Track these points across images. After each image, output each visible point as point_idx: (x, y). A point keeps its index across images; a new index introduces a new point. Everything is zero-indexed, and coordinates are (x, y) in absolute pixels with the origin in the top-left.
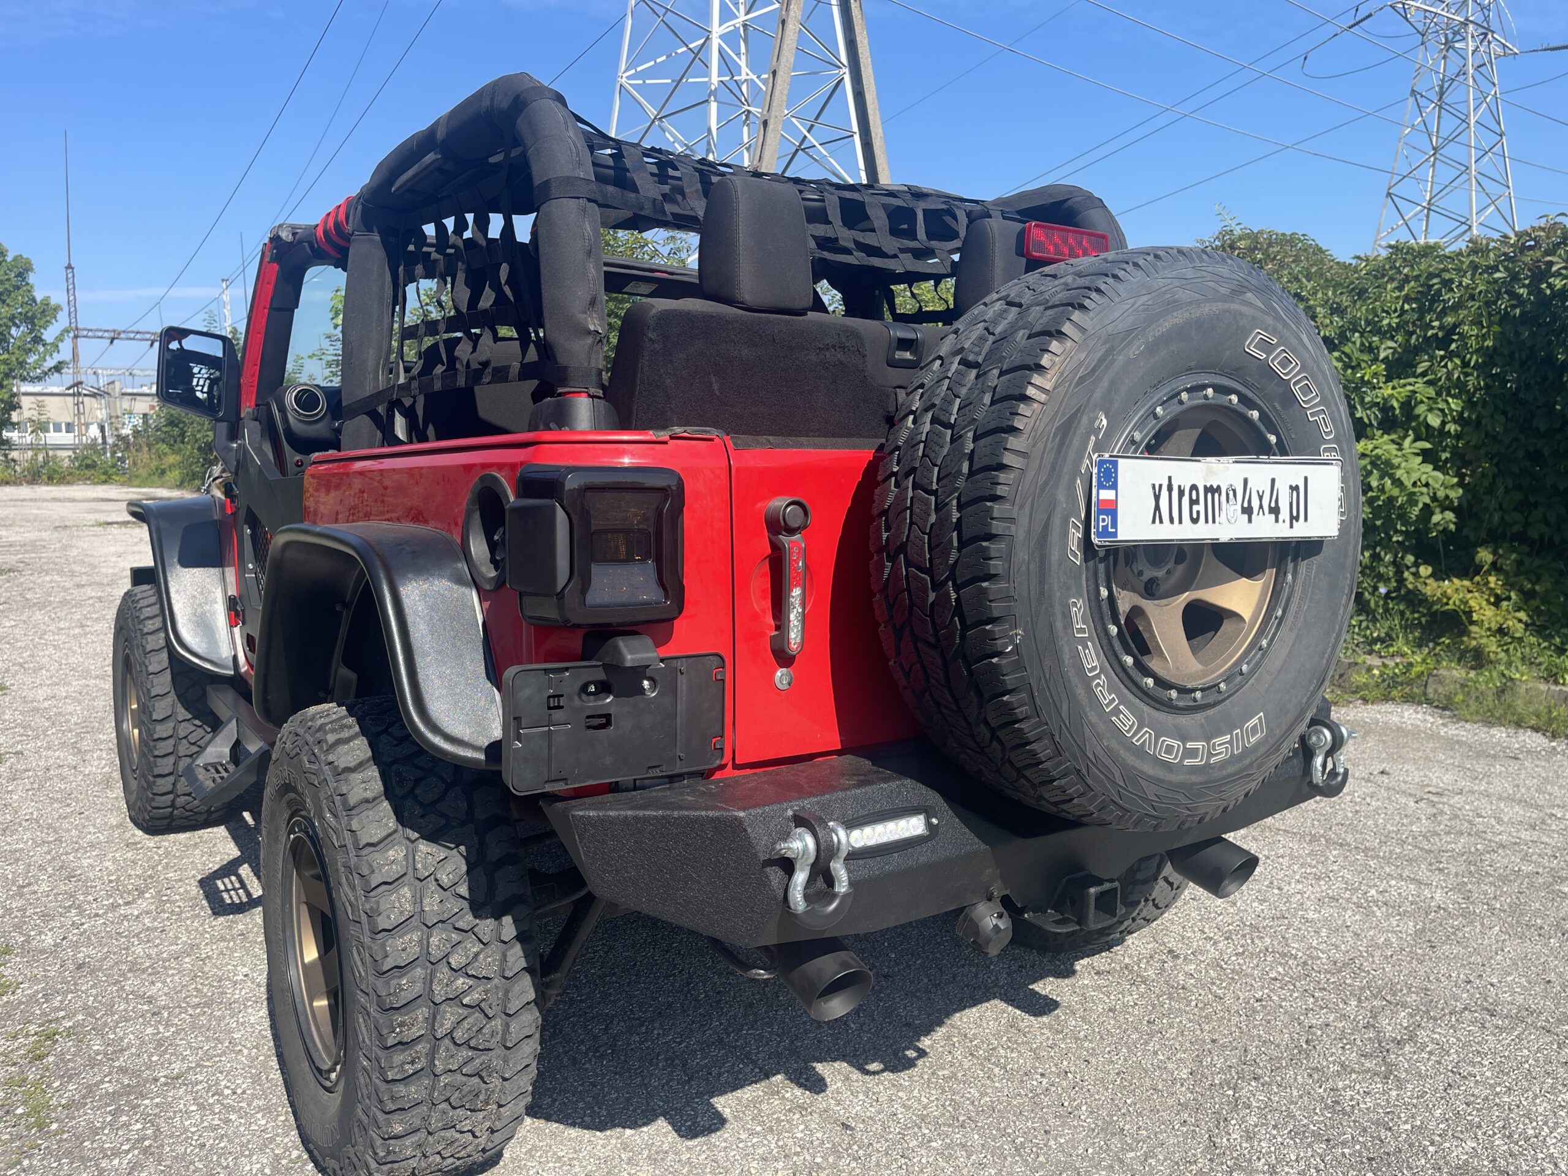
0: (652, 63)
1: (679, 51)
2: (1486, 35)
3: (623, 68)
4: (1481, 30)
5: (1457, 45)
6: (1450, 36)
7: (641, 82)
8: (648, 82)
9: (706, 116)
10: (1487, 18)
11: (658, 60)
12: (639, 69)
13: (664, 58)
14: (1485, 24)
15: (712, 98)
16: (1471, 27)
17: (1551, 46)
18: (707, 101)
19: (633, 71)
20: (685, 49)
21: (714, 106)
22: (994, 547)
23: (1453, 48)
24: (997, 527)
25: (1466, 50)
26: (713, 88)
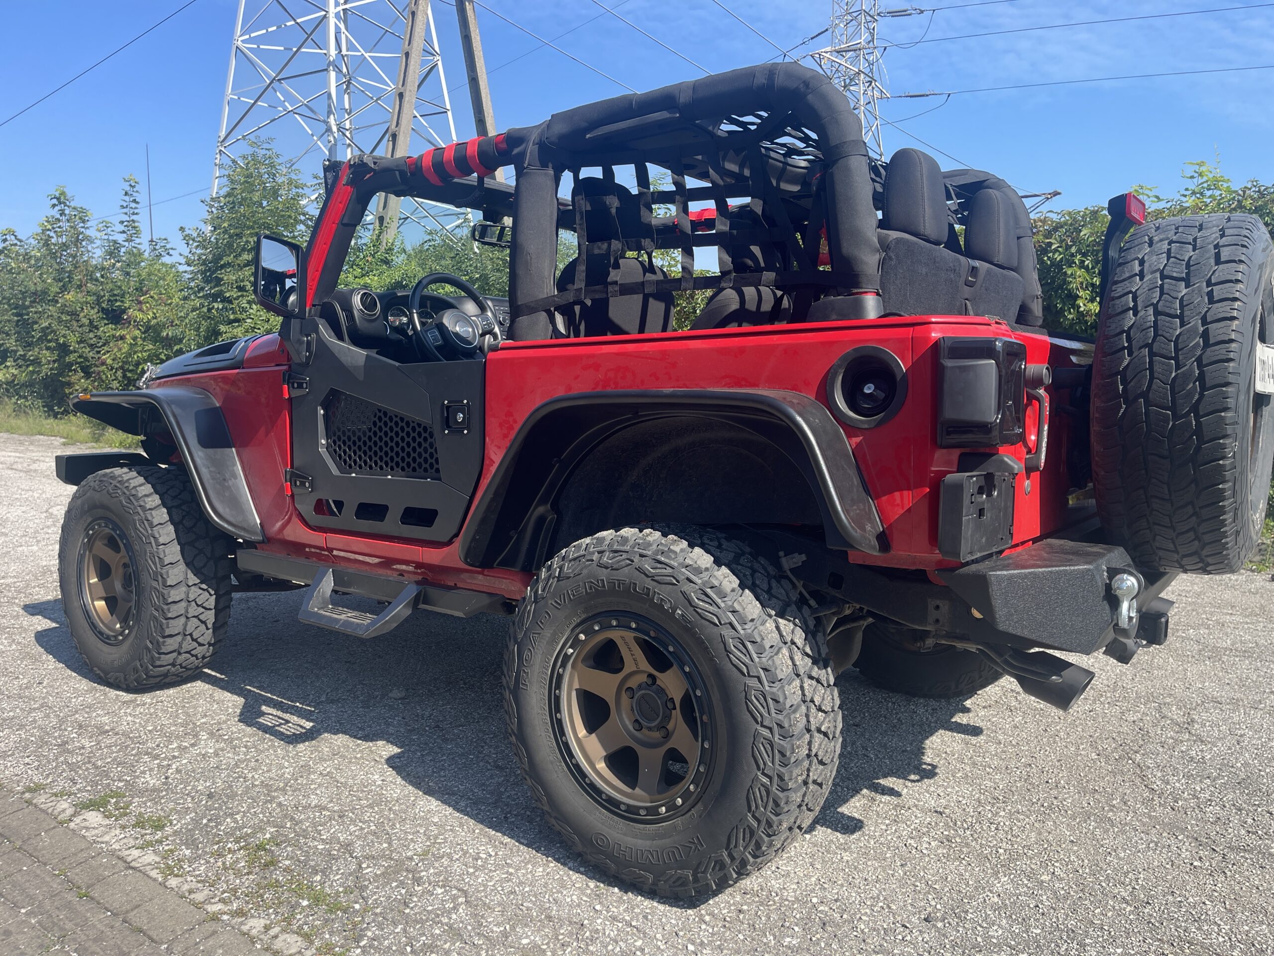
0: (264, 31)
1: (288, 24)
2: (871, 82)
3: (239, 34)
4: (868, 79)
5: (851, 88)
6: (848, 81)
7: (255, 46)
8: (262, 47)
9: (327, 83)
10: (871, 70)
11: (270, 30)
12: (253, 35)
13: (274, 28)
14: (870, 75)
15: (331, 68)
16: (862, 76)
17: (911, 94)
18: (326, 70)
19: (247, 37)
20: (293, 23)
21: (333, 74)
22: (1230, 389)
23: (849, 90)
24: (1231, 378)
25: (859, 92)
26: (331, 59)
